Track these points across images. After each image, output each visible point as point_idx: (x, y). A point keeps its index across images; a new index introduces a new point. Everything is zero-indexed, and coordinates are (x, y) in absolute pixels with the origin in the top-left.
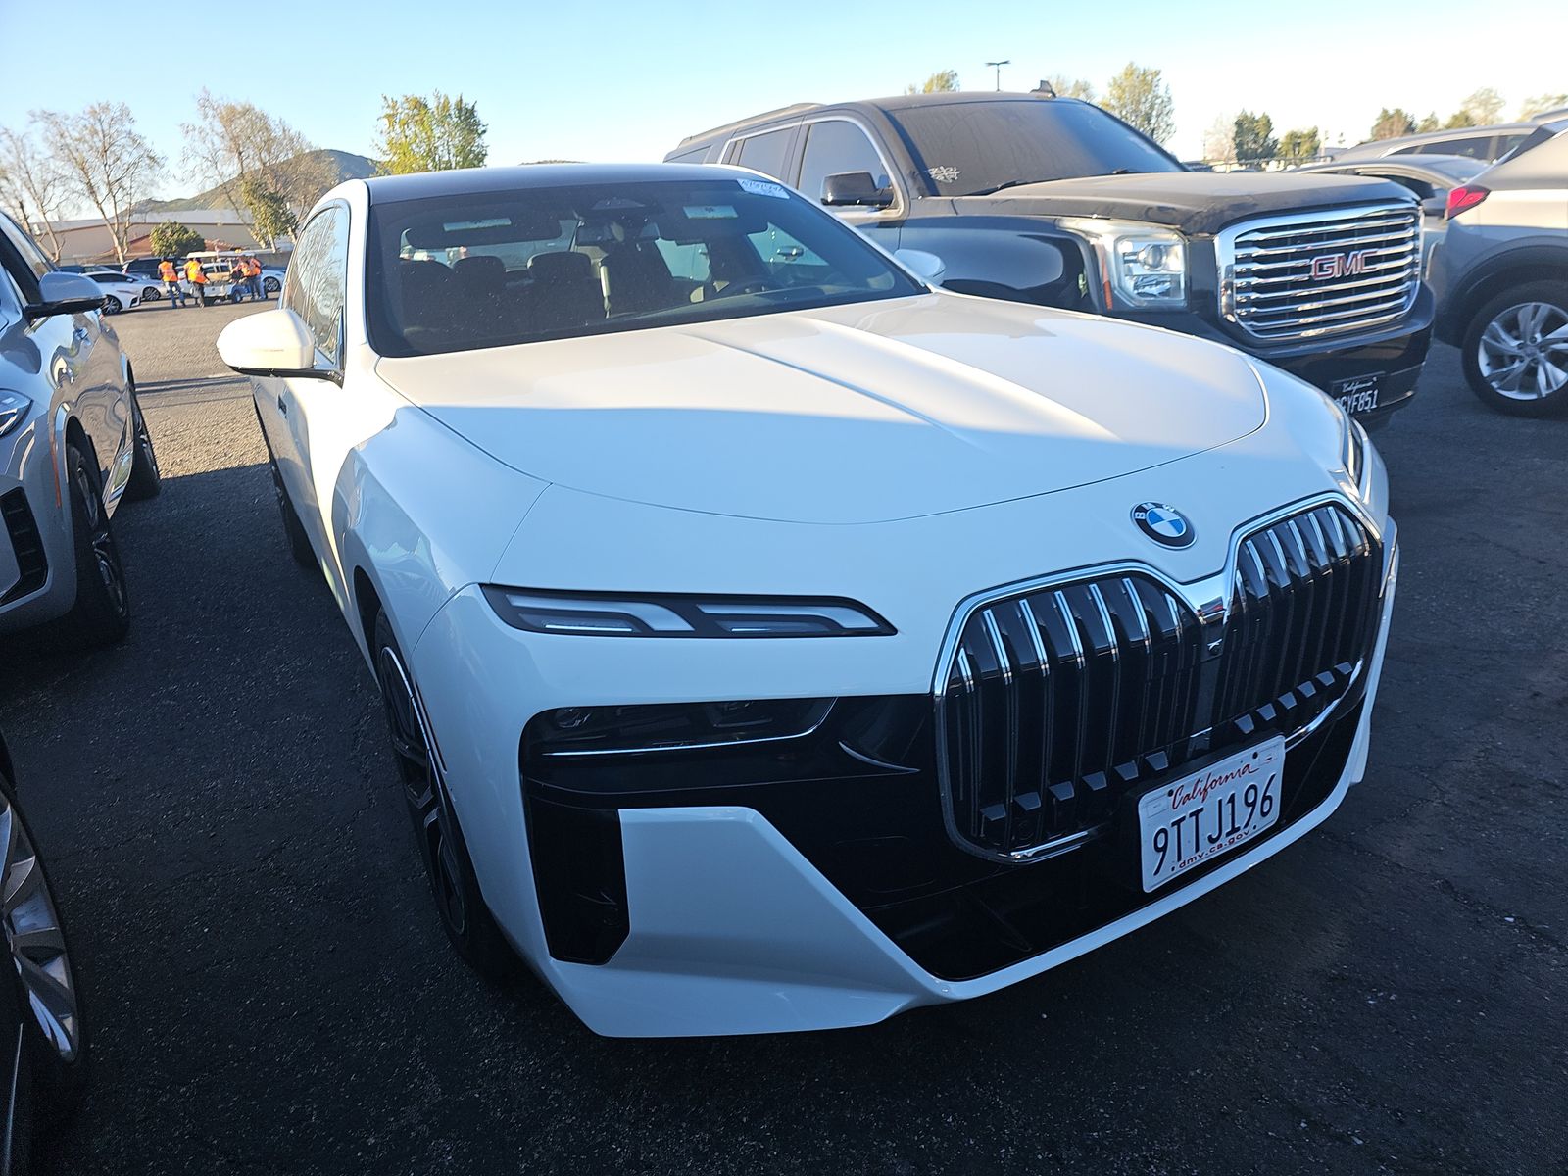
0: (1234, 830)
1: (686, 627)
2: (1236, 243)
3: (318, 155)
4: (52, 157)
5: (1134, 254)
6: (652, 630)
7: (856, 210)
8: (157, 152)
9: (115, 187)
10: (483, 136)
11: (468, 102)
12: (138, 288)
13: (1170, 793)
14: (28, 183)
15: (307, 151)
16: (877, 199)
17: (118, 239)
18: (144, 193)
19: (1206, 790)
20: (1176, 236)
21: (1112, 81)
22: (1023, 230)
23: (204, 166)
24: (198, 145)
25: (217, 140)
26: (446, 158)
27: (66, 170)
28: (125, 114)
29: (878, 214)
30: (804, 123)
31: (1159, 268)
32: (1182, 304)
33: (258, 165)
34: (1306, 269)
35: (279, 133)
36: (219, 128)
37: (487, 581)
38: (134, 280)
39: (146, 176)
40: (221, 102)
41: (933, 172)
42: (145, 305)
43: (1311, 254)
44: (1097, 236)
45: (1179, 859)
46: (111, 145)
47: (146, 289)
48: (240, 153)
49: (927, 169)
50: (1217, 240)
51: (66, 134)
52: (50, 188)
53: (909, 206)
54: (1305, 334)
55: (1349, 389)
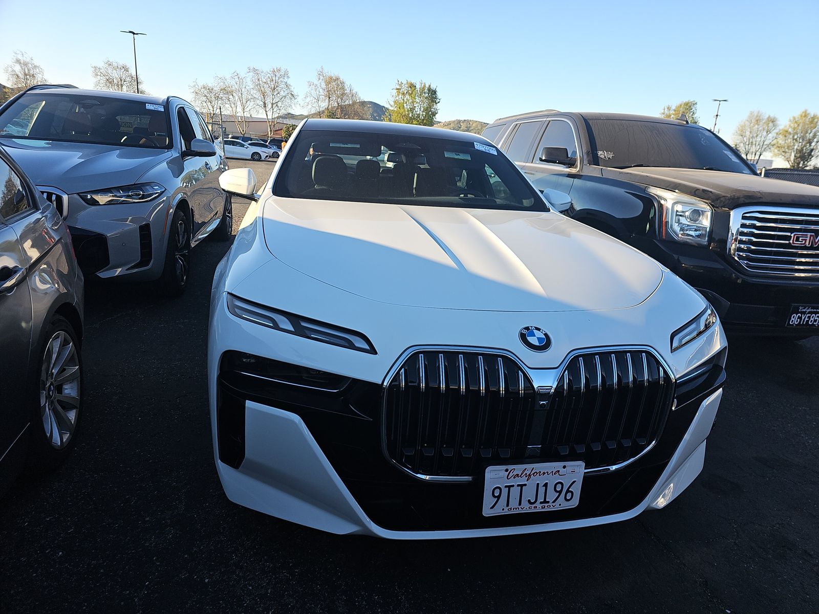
0: (545, 502)
1: (292, 329)
2: (742, 216)
3: (363, 103)
4: (253, 89)
5: (683, 212)
6: (279, 326)
7: (556, 166)
8: (295, 93)
9: (274, 105)
10: (438, 104)
11: (433, 87)
12: (271, 151)
13: (507, 470)
14: (241, 99)
15: (358, 101)
16: (568, 162)
17: (270, 128)
18: (285, 110)
19: (530, 475)
20: (708, 207)
21: (792, 119)
22: (627, 189)
23: (313, 101)
24: (313, 92)
25: (321, 91)
26: (418, 113)
27: (258, 95)
28: (286, 74)
29: (568, 170)
30: (548, 119)
31: (697, 222)
32: (706, 244)
33: (336, 104)
34: (788, 238)
35: (348, 91)
36: (324, 85)
37: (230, 292)
38: (270, 147)
39: (288, 102)
40: (327, 74)
41: (600, 153)
42: (271, 159)
43: (791, 230)
44: (665, 200)
45: (508, 505)
46: (277, 86)
47: (274, 152)
48: (329, 98)
49: (597, 151)
50: (732, 213)
51: (260, 79)
52: (249, 102)
53: (581, 169)
54: (797, 275)
55: (804, 310)
